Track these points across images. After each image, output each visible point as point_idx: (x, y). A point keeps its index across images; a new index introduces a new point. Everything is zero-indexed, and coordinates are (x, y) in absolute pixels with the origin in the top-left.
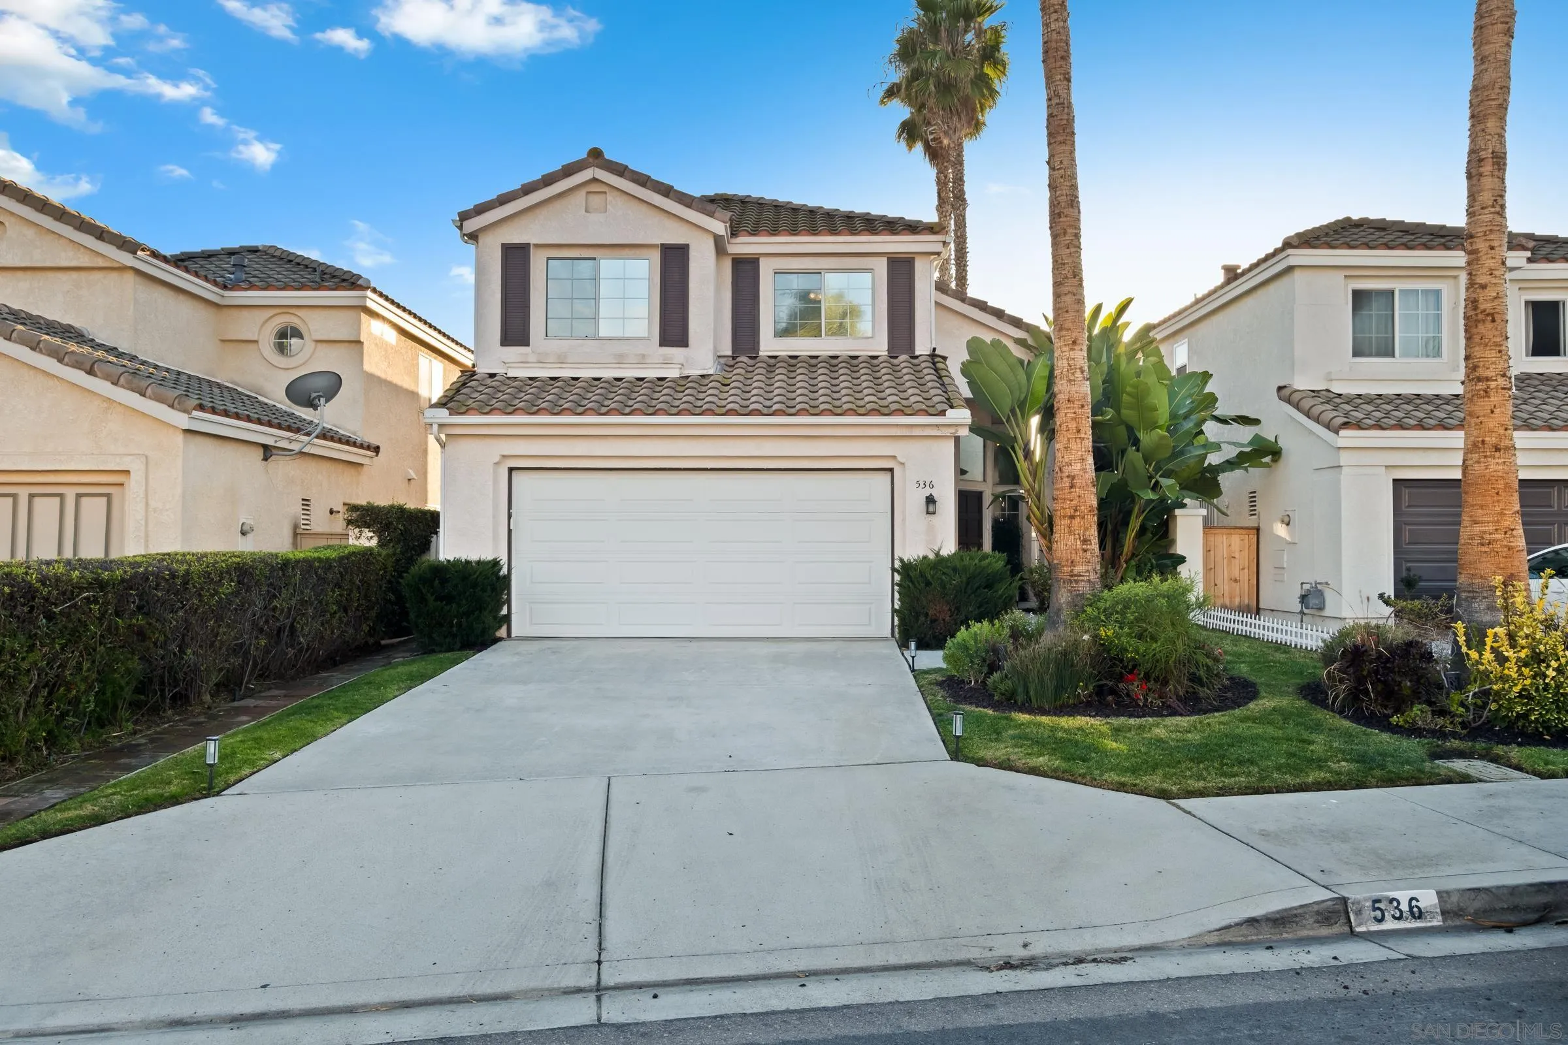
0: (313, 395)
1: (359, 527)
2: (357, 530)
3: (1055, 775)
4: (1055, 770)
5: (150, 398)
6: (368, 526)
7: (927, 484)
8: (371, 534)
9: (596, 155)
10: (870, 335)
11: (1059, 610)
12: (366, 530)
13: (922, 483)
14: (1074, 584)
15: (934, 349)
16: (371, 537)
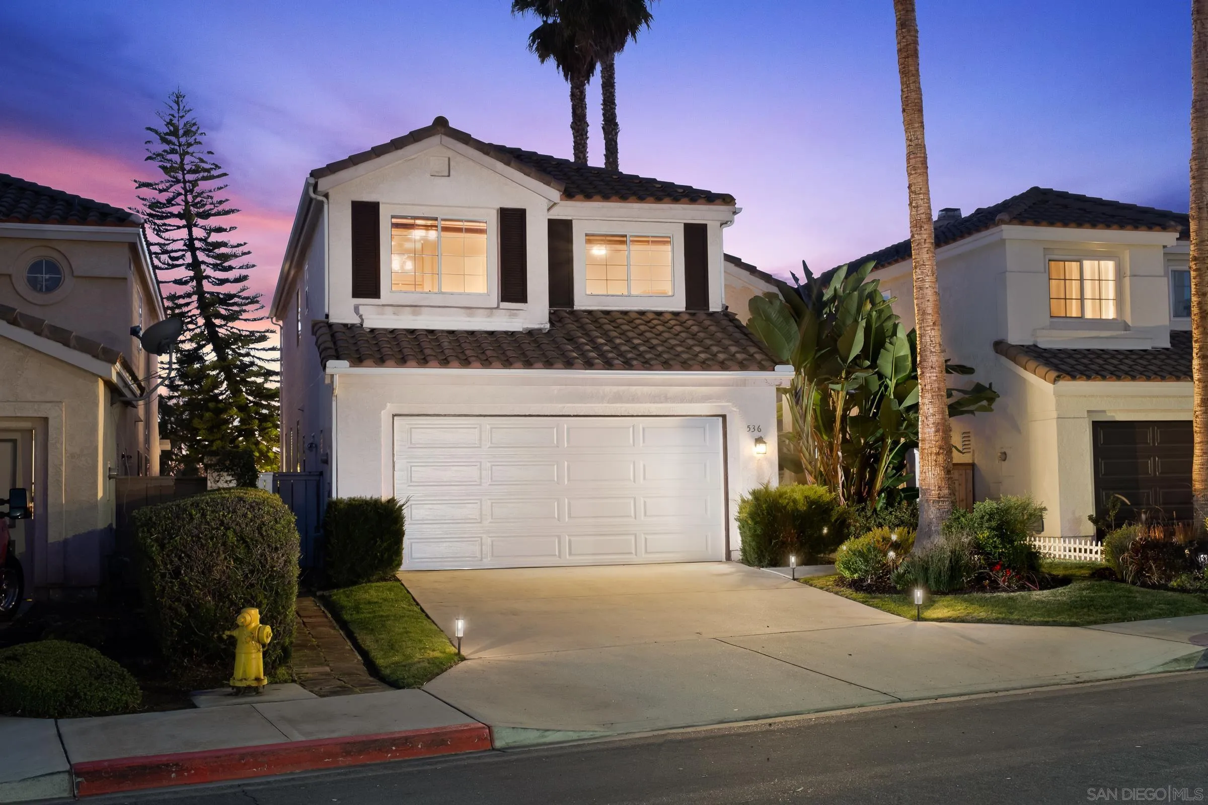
0: (164, 342)
1: (217, 471)
2: (215, 474)
3: (997, 621)
4: (997, 619)
5: (75, 348)
6: (227, 469)
7: (756, 428)
8: (230, 478)
9: (441, 123)
10: (670, 294)
11: (929, 525)
12: (225, 474)
13: (752, 427)
14: (940, 504)
15: (727, 307)
16: (230, 481)
